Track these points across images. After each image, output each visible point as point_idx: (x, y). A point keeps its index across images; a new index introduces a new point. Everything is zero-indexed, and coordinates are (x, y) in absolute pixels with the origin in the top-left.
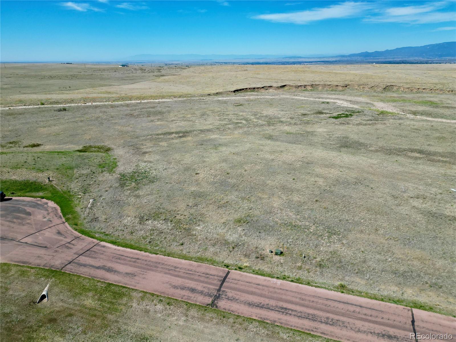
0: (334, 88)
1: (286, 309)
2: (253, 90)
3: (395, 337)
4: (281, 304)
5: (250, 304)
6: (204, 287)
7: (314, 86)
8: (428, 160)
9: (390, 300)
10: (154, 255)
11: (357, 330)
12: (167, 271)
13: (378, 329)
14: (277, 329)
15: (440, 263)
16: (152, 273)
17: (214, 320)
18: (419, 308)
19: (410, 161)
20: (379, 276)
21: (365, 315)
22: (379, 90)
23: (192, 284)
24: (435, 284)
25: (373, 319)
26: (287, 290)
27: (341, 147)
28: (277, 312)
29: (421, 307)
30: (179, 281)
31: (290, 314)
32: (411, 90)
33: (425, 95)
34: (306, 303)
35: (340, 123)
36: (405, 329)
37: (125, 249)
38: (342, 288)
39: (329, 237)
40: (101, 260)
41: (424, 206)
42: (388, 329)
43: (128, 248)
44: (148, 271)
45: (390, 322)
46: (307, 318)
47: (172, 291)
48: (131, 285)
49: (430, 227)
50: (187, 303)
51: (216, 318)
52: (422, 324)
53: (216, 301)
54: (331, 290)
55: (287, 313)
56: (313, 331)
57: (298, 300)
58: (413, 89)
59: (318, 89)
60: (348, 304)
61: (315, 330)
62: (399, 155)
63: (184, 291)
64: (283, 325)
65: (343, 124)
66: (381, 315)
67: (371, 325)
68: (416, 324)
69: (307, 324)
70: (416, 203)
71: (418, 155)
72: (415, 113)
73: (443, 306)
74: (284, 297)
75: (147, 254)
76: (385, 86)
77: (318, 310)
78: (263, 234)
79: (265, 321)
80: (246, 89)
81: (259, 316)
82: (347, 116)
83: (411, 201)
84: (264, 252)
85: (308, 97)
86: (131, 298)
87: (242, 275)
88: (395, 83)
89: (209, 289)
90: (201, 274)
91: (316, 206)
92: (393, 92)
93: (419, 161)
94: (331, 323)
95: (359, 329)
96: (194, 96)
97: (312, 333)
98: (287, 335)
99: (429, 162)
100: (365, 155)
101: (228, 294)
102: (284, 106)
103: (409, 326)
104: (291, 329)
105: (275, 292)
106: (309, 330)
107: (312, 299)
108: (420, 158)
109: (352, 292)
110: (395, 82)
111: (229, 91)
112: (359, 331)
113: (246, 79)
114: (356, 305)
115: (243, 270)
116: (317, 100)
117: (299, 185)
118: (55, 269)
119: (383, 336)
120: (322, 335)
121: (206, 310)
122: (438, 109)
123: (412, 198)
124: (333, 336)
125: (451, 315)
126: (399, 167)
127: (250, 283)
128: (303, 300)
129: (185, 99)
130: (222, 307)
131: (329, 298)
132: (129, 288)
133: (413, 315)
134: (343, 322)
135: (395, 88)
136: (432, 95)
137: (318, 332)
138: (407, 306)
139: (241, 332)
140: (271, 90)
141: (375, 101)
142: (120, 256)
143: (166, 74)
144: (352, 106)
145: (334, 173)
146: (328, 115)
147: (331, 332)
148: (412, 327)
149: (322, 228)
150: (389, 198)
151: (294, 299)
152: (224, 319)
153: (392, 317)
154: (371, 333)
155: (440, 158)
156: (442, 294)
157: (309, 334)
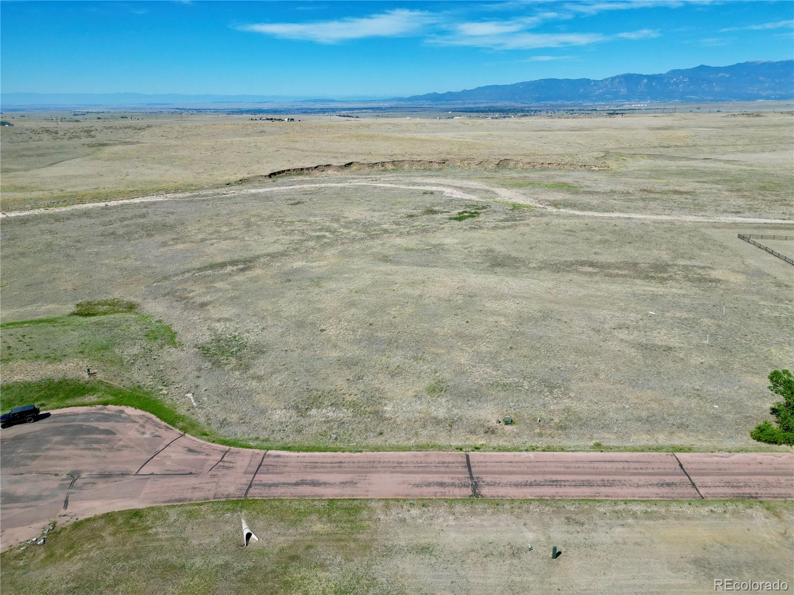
0: (427, 166)
1: (556, 481)
2: (300, 172)
3: (673, 484)
4: (548, 477)
5: (517, 485)
6: (452, 478)
7: (396, 164)
8: (606, 276)
9: (650, 449)
10: (358, 454)
11: (636, 485)
12: (392, 470)
13: (655, 479)
14: (561, 504)
15: (676, 401)
16: (375, 475)
17: (488, 511)
18: (680, 452)
19: (587, 279)
20: (626, 427)
21: (635, 469)
22: (490, 167)
23: (436, 478)
24: (682, 424)
25: (645, 471)
26: (545, 462)
27: (493, 266)
28: (549, 486)
29: (681, 449)
30: (418, 478)
31: (565, 485)
32: (532, 166)
33: (553, 173)
34: (573, 470)
35: (470, 228)
36: (678, 475)
37: (311, 453)
38: (598, 447)
39: (551, 392)
40: (292, 474)
41: (632, 337)
42: (663, 477)
43: (316, 451)
44: (368, 475)
45: (662, 471)
46: (583, 485)
47: (417, 491)
48: (359, 495)
49: (649, 362)
50: (446, 501)
51: (489, 508)
52: (690, 466)
53: (477, 491)
54: (590, 451)
55: (561, 485)
56: (596, 496)
57: (563, 469)
58: (535, 164)
59: (404, 168)
60: (614, 462)
61: (597, 495)
62: (569, 271)
63: (432, 487)
64: (564, 498)
65: (475, 228)
66: (649, 466)
67: (647, 477)
68: (684, 467)
69: (586, 491)
70: (622, 334)
71: (590, 269)
72: (555, 204)
73: (698, 444)
74: (547, 469)
75: (347, 454)
76: (497, 160)
77: (589, 474)
78: (474, 402)
79: (544, 498)
80: (289, 170)
81: (534, 495)
82: (472, 215)
83: (615, 333)
84: (490, 424)
85: (396, 184)
86: (372, 510)
87: (485, 456)
88: (509, 155)
89: (458, 478)
90: (438, 465)
91: (513, 355)
92: (510, 169)
93: (596, 279)
94: (609, 484)
95: (638, 484)
96: (202, 188)
97: (596, 498)
98: (574, 506)
99: (607, 278)
100: (530, 275)
101: (484, 479)
102: (371, 203)
103: (679, 470)
104: (575, 500)
105: (535, 467)
106: (592, 496)
107: (577, 465)
108: (596, 274)
109: (609, 449)
110: (510, 153)
111: (261, 176)
112: (638, 486)
113: (277, 151)
114: (622, 462)
115: (481, 450)
116: (411, 187)
117: (479, 330)
118: (236, 499)
119: (662, 485)
120: (608, 498)
121: (472, 502)
122: (580, 196)
123: (614, 329)
124: (617, 497)
125: (708, 451)
126: (580, 290)
127: (500, 462)
128: (568, 468)
129: (187, 194)
130: (488, 495)
131: (592, 460)
132: (361, 499)
133: (677, 459)
134: (620, 481)
135: (512, 164)
136: (562, 173)
137: (602, 496)
138: (668, 452)
139: (525, 516)
140: (330, 172)
141: (494, 187)
142: (313, 464)
143: (109, 140)
144: (467, 197)
145: (511, 306)
146: (445, 215)
147: (614, 493)
148: (682, 471)
149: (537, 383)
150: (591, 333)
151: (558, 469)
152: (499, 507)
153: (662, 466)
154: (650, 485)
155: (617, 271)
156: (691, 434)
157: (595, 500)
